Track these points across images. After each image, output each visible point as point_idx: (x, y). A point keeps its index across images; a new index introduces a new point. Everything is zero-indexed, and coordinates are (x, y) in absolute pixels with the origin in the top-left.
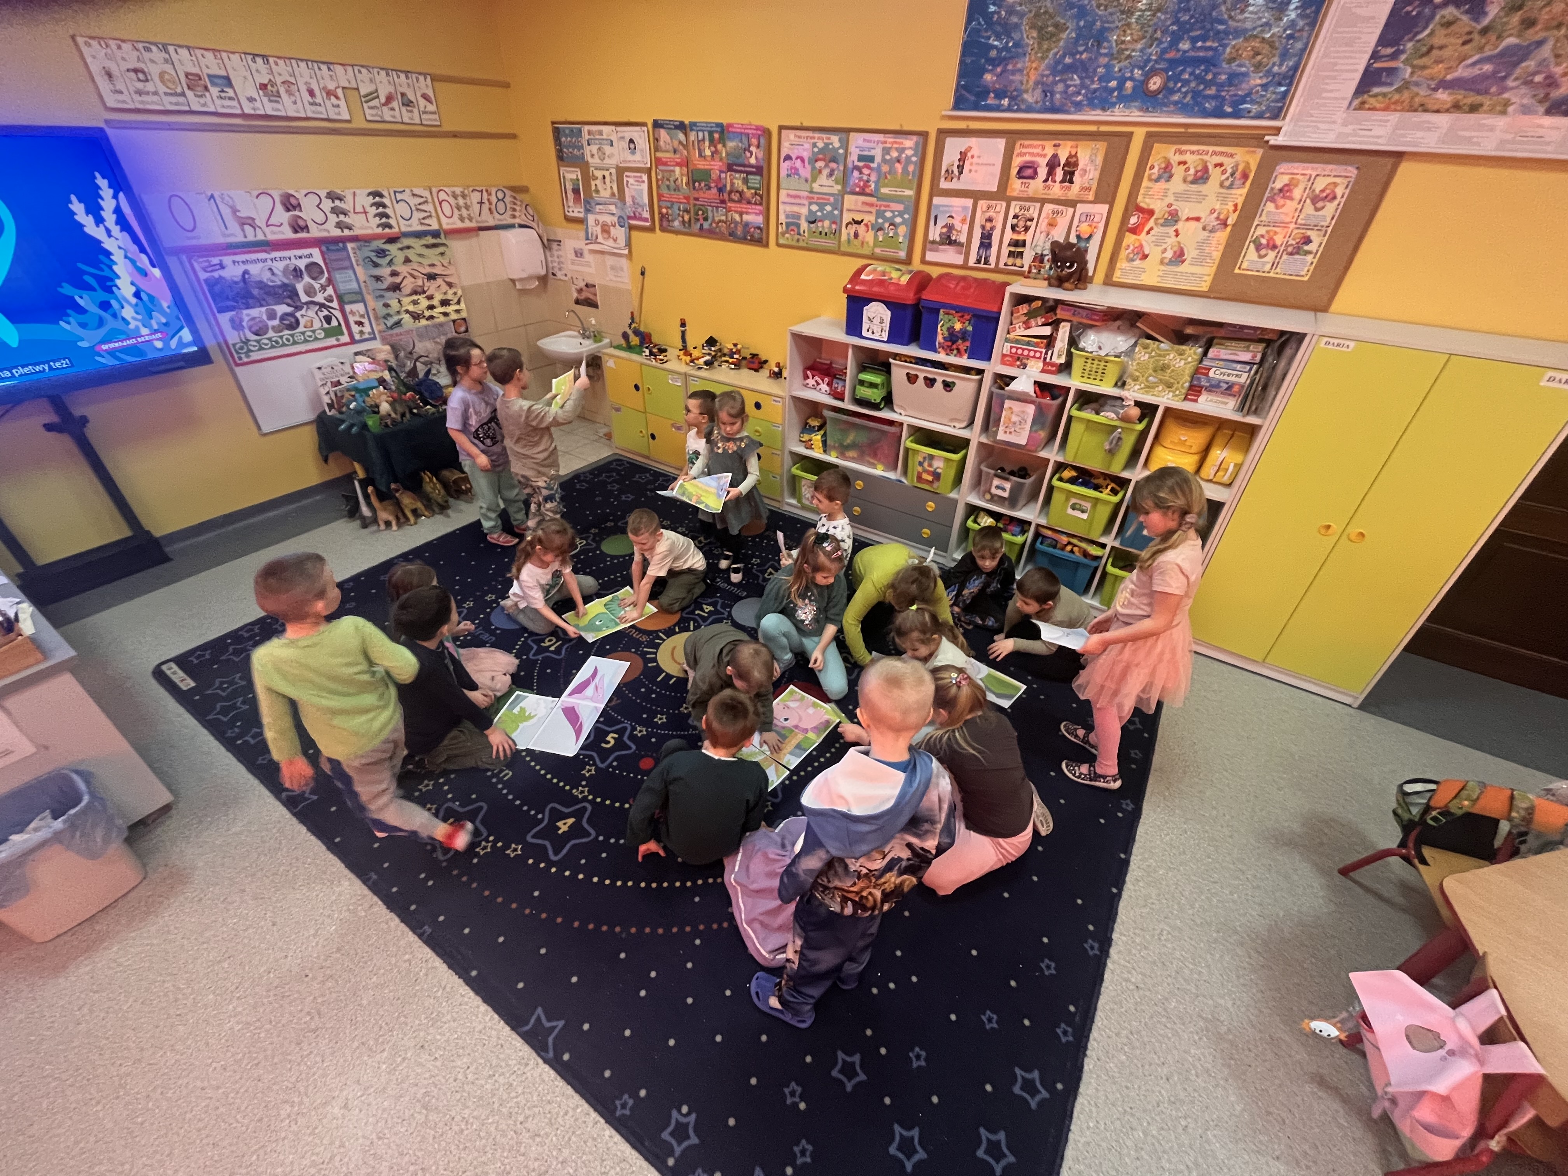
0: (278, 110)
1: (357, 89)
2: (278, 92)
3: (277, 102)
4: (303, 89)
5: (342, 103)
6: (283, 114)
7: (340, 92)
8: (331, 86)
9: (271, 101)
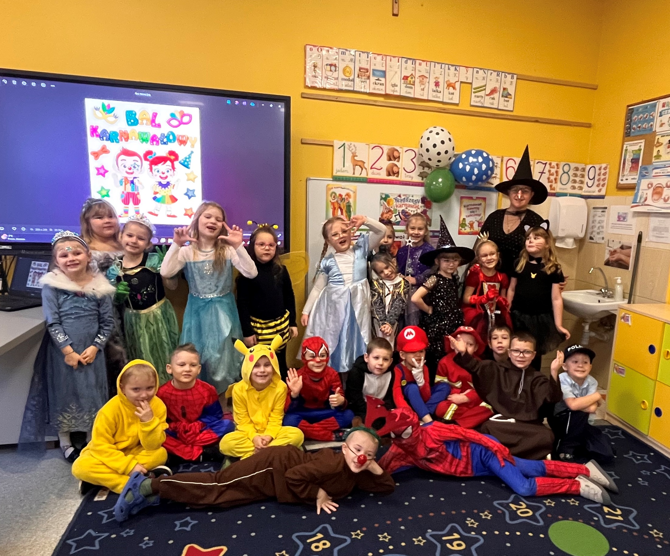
0: (409, 93)
1: (471, 84)
2: (414, 82)
3: (411, 88)
4: (432, 81)
5: (457, 92)
6: (412, 96)
7: (457, 85)
8: (452, 81)
9: (406, 87)
